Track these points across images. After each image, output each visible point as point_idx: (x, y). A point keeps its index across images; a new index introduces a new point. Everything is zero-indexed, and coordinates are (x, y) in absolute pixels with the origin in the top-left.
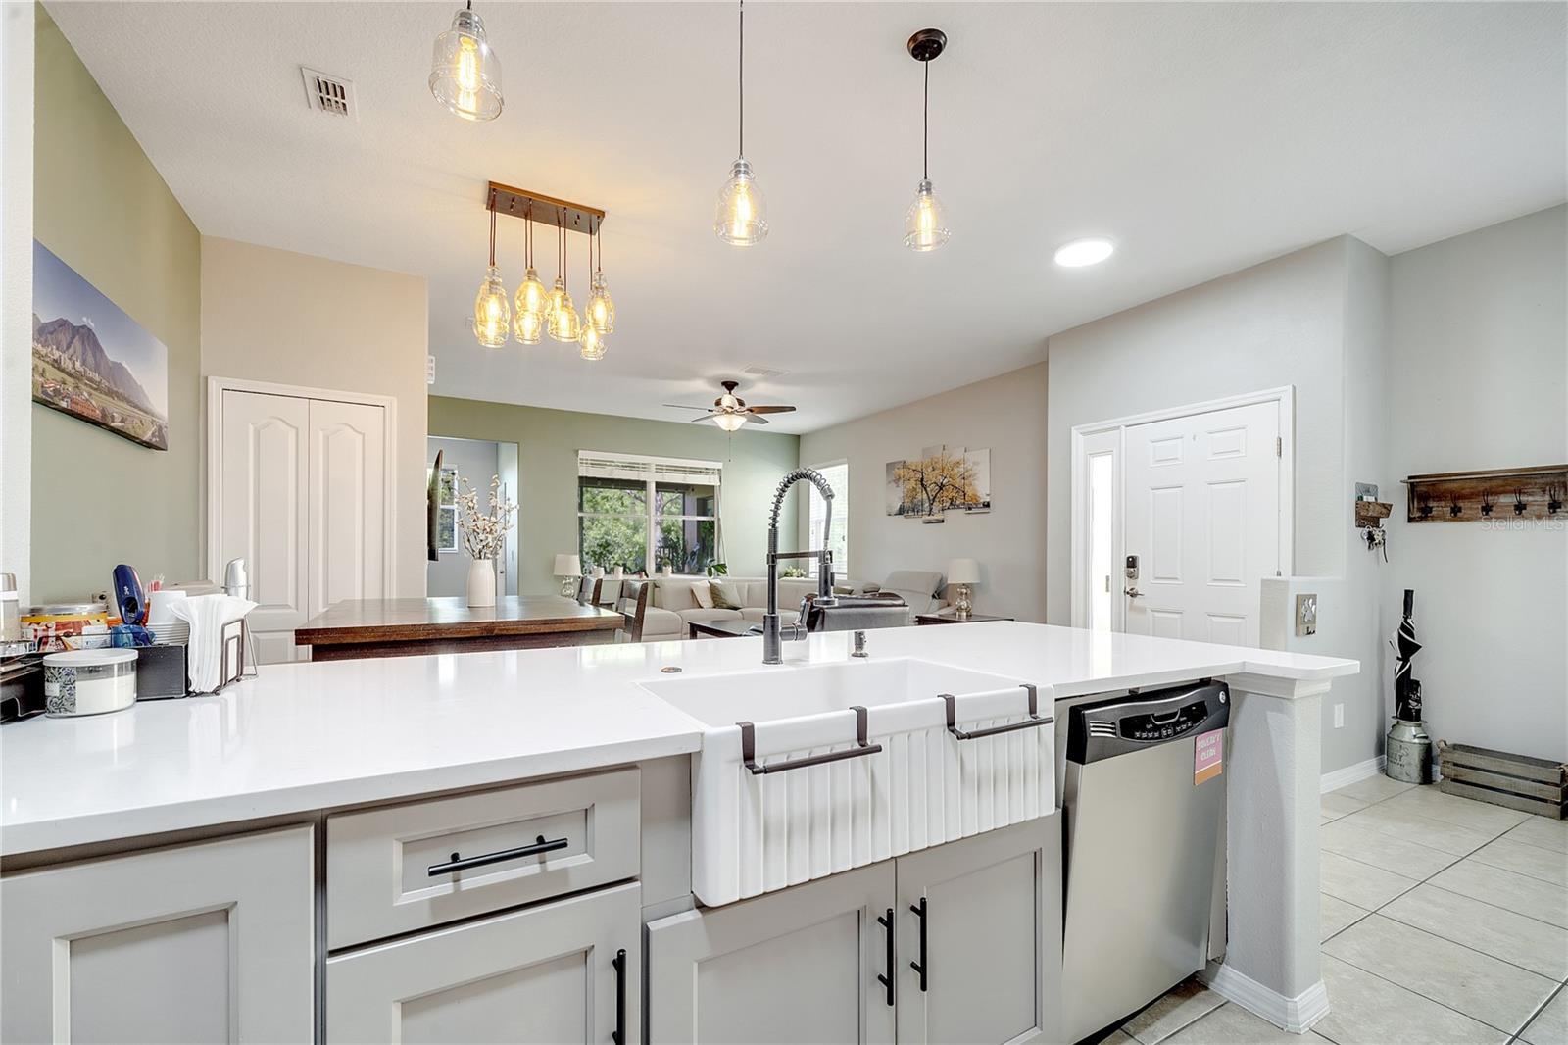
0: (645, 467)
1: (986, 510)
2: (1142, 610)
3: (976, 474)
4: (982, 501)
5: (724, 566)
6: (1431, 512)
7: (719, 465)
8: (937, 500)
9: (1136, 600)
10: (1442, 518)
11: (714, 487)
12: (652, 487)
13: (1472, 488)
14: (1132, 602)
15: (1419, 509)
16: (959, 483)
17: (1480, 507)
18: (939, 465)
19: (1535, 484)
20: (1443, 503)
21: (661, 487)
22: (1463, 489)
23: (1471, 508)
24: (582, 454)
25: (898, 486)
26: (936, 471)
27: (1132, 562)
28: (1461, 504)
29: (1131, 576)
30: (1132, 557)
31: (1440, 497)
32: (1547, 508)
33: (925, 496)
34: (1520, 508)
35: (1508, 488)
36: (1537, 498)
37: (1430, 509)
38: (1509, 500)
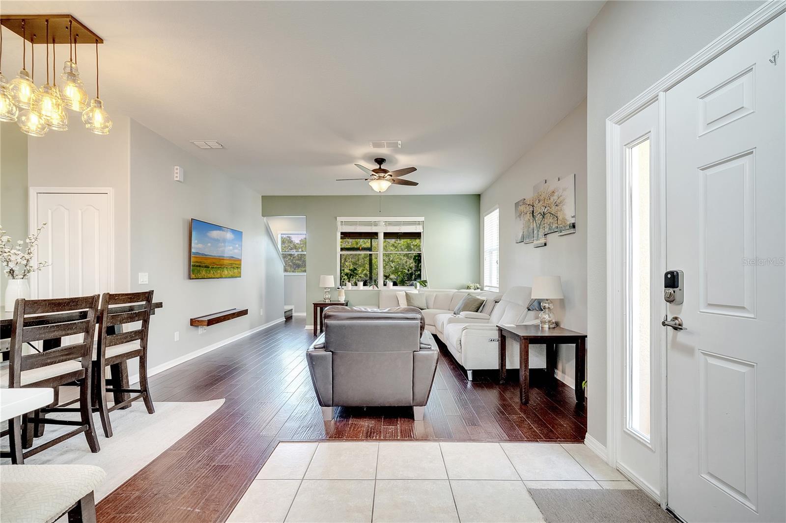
0: (376, 224)
1: (572, 231)
2: (689, 351)
3: (564, 200)
4: (568, 223)
5: (426, 281)
7: (422, 219)
8: (541, 227)
9: (680, 334)
11: (420, 233)
12: (381, 236)
14: (674, 337)
16: (554, 210)
18: (542, 198)
21: (387, 235)
24: (339, 219)
25: (521, 220)
26: (541, 203)
27: (672, 280)
29: (670, 300)
30: (672, 273)
33: (535, 224)
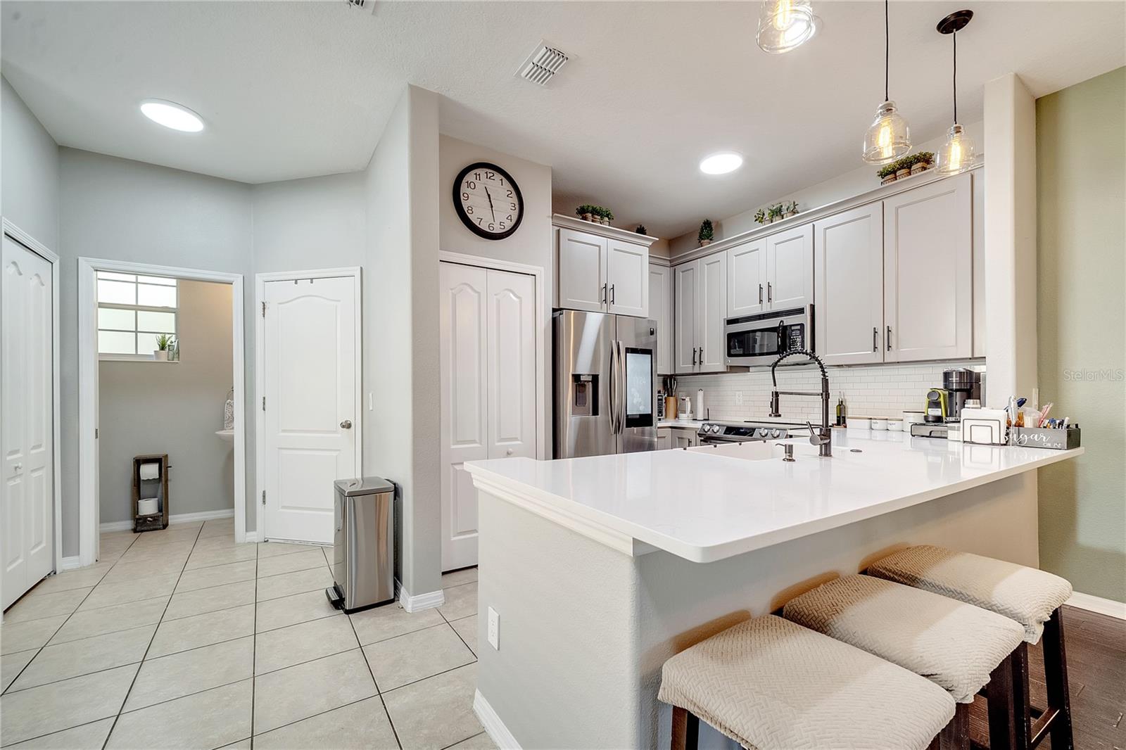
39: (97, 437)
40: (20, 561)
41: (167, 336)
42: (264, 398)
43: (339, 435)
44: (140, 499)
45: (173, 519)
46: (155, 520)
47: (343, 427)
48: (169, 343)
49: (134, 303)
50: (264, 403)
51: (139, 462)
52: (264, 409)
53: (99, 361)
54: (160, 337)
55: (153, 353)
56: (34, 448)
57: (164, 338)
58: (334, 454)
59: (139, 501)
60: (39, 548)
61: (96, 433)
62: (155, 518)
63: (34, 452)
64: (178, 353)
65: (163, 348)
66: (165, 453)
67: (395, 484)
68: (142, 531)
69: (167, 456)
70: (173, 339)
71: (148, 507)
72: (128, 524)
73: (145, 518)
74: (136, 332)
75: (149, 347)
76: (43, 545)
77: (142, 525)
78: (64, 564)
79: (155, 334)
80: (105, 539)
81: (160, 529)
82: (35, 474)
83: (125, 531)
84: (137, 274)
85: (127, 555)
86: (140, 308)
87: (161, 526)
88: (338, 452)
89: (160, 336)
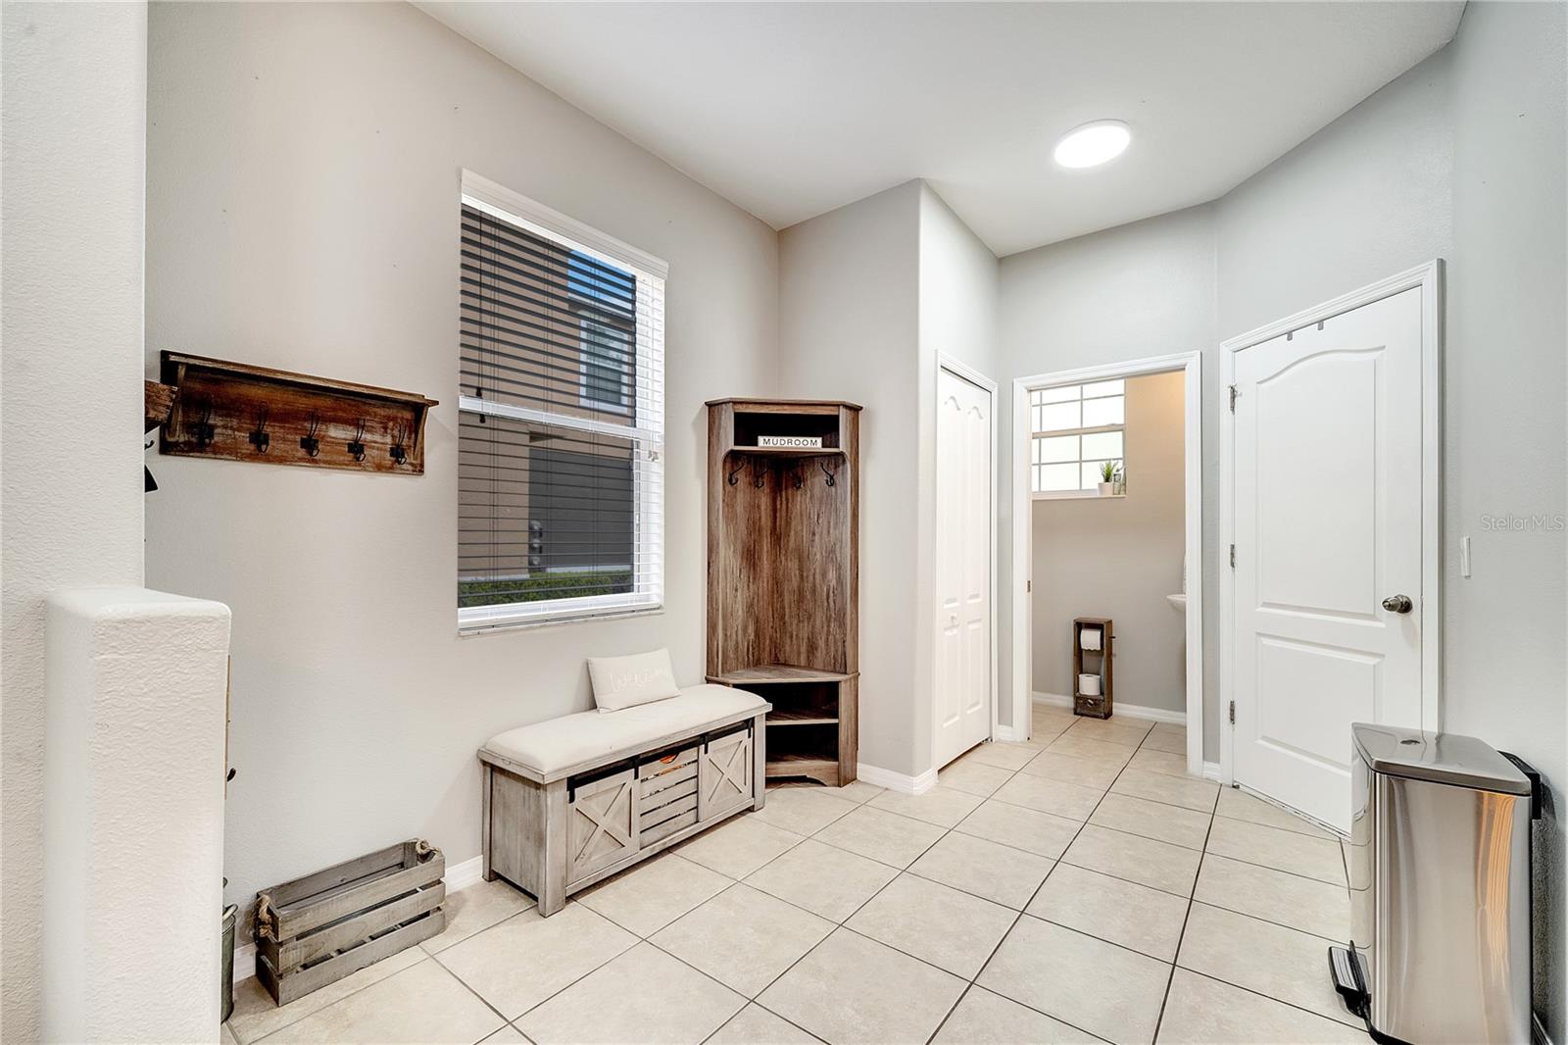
6: (211, 436)
10: (231, 452)
13: (287, 403)
15: (188, 427)
17: (298, 438)
19: (376, 415)
20: (235, 423)
22: (271, 401)
23: (285, 440)
28: (268, 429)
31: (231, 408)
32: (388, 454)
34: (356, 449)
35: (340, 414)
36: (377, 438)
37: (210, 431)
38: (339, 433)
39: (1029, 590)
40: (957, 719)
41: (1113, 462)
42: (1233, 547)
43: (1382, 625)
44: (1081, 673)
45: (1118, 708)
46: (1095, 704)
47: (1391, 607)
48: (1114, 472)
49: (1079, 426)
50: (1232, 555)
51: (1080, 626)
52: (1233, 565)
53: (1033, 501)
54: (1105, 466)
55: (1097, 487)
56: (972, 597)
57: (1108, 465)
58: (1371, 661)
59: (1080, 676)
60: (976, 708)
61: (1029, 586)
62: (1096, 702)
63: (969, 602)
64: (1125, 484)
65: (1107, 480)
66: (1109, 618)
67: (1534, 777)
68: (1082, 715)
69: (1111, 622)
70: (1120, 464)
71: (1090, 685)
72: (1068, 702)
73: (1085, 698)
74: (1081, 462)
75: (1093, 479)
76: (980, 706)
77: (1084, 707)
78: (1001, 733)
79: (1098, 463)
80: (1038, 710)
81: (1101, 718)
82: (971, 627)
83: (1065, 710)
84: (1081, 383)
85: (1058, 742)
86: (1086, 431)
87: (1103, 715)
88: (1378, 660)
89: (1104, 463)
